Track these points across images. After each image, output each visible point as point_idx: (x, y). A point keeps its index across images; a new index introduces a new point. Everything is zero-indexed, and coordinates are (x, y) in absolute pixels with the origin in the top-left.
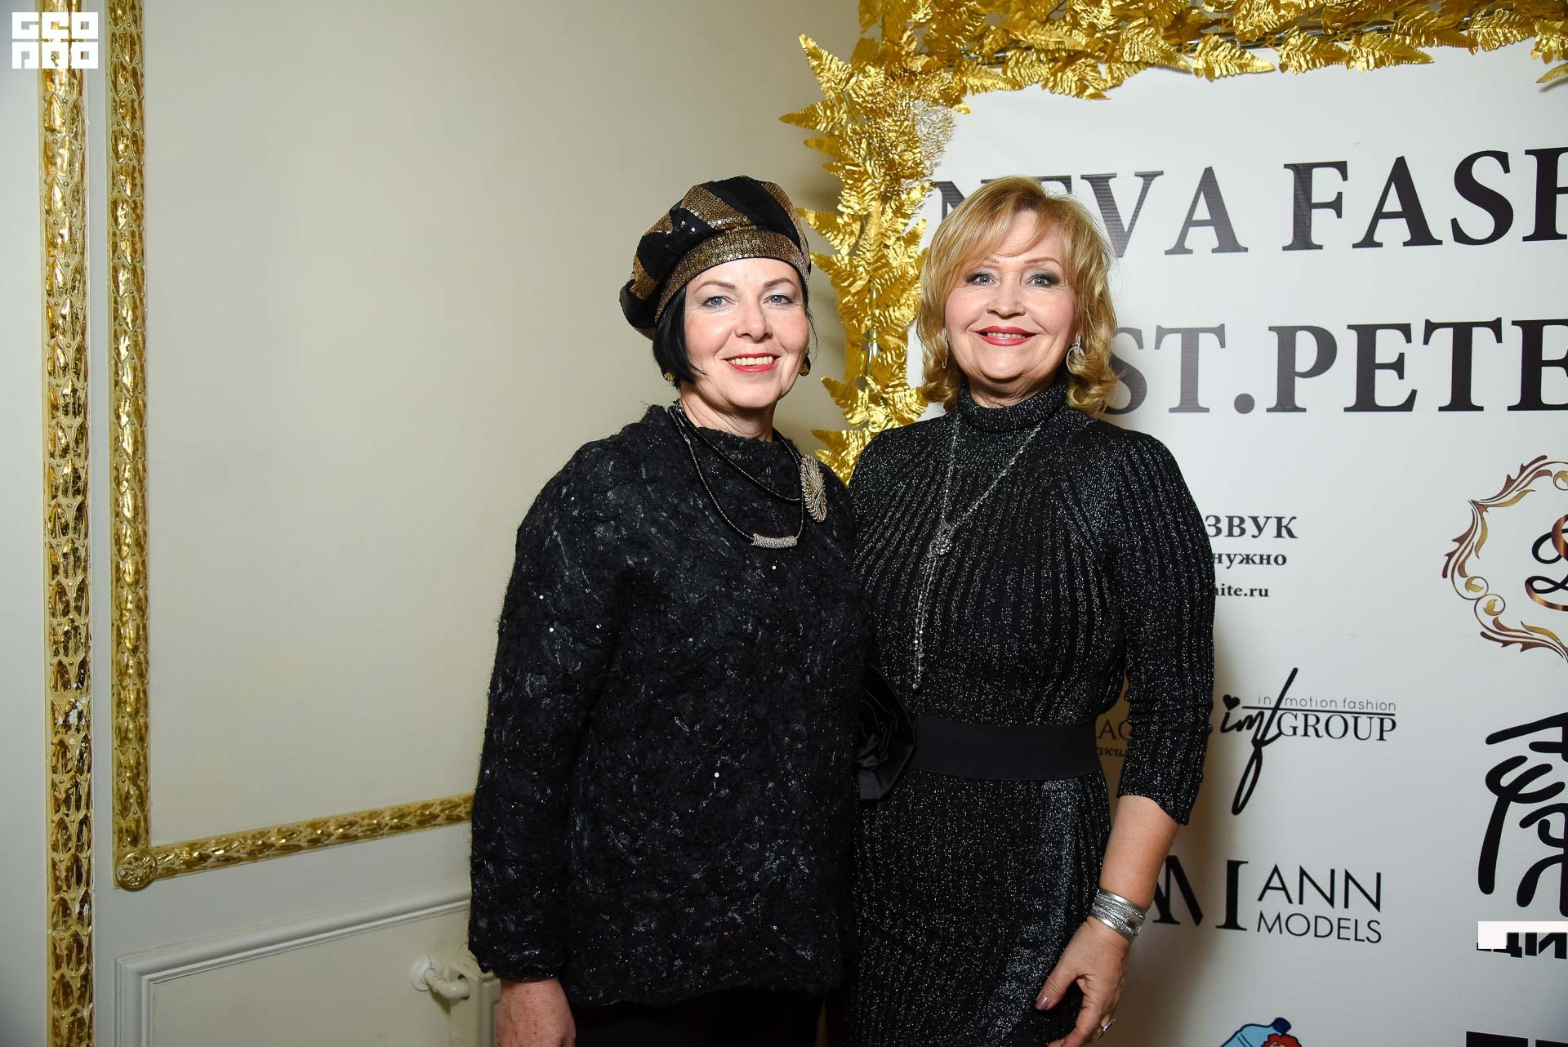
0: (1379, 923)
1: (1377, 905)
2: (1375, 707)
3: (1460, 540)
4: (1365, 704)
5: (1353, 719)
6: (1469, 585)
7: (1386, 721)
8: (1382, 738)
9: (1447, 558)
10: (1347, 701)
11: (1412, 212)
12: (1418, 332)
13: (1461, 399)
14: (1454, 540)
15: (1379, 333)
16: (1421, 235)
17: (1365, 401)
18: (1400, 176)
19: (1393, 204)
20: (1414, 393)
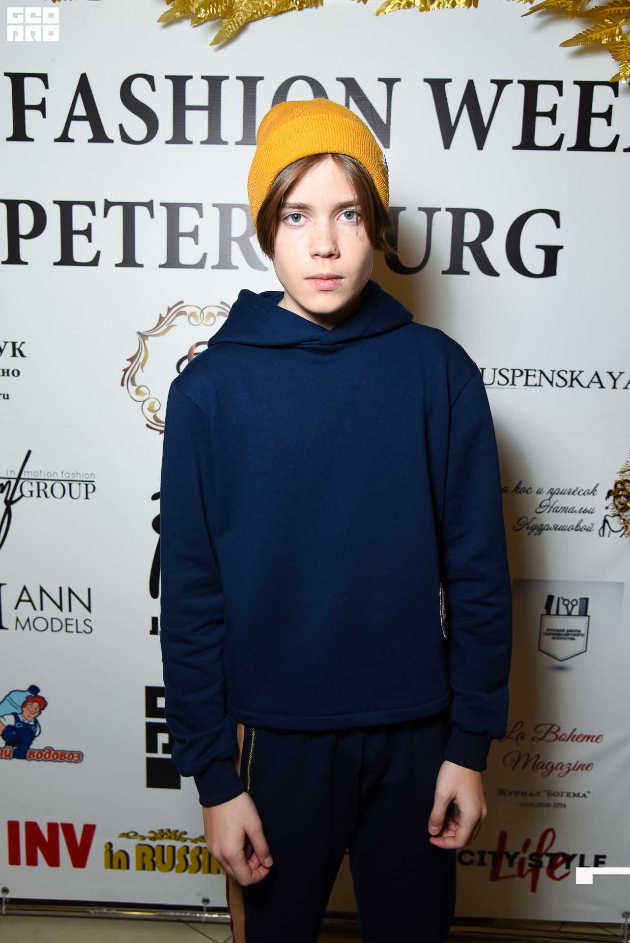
0: (90, 621)
1: (89, 609)
2: (82, 476)
3: (132, 360)
4: (75, 475)
5: (68, 485)
6: (138, 392)
7: (89, 487)
8: (87, 498)
9: (123, 372)
10: (64, 472)
11: (93, 117)
12: (100, 208)
13: (129, 260)
14: (128, 360)
15: (75, 207)
16: (99, 136)
17: (67, 259)
18: (84, 87)
19: (80, 110)
20: (99, 253)
